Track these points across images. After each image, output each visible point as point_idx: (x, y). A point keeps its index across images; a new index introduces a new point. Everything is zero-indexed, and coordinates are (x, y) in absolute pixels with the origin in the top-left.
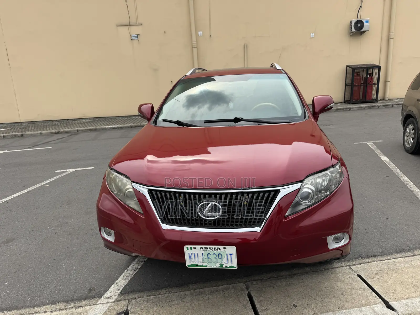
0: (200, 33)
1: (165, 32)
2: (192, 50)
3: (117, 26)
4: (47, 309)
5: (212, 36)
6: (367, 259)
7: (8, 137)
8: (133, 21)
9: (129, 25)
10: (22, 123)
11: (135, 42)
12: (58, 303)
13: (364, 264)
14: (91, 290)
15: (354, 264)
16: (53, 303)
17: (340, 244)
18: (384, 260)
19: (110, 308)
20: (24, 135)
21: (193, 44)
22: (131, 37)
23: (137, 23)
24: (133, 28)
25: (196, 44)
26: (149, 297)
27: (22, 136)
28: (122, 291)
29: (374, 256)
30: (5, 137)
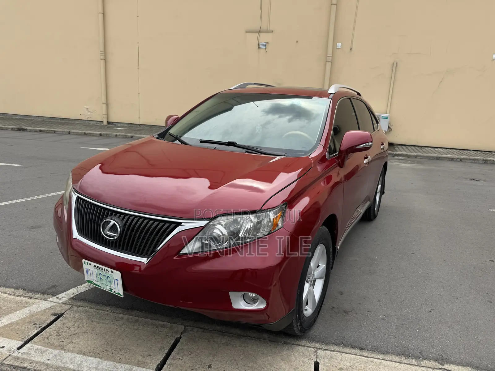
0: (339, 45)
1: (297, 41)
2: (325, 65)
3: (246, 32)
4: (9, 292)
5: (353, 49)
6: (348, 349)
7: (120, 136)
8: (264, 27)
9: (259, 32)
10: (141, 126)
11: (262, 51)
12: (21, 289)
13: (338, 353)
14: (53, 287)
15: (326, 349)
16: (18, 288)
17: (251, 307)
18: (368, 357)
19: (52, 308)
20: (133, 137)
21: (328, 58)
22: (259, 45)
23: (268, 30)
24: (262, 35)
25: (331, 58)
26: (90, 309)
27: (132, 137)
28: (75, 296)
29: (361, 349)
30: (117, 136)
